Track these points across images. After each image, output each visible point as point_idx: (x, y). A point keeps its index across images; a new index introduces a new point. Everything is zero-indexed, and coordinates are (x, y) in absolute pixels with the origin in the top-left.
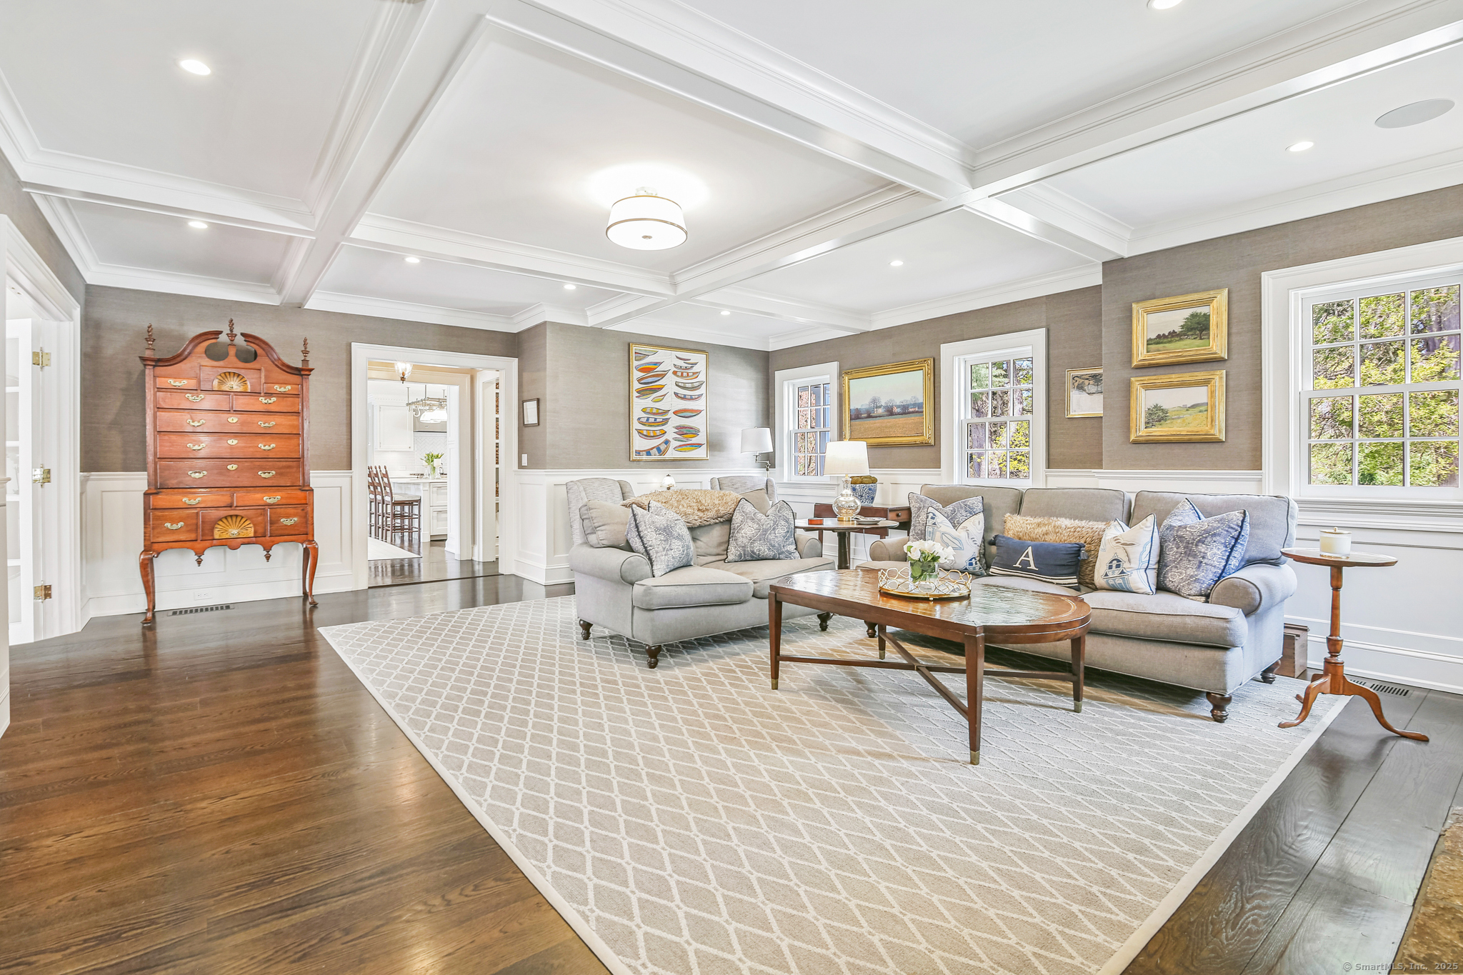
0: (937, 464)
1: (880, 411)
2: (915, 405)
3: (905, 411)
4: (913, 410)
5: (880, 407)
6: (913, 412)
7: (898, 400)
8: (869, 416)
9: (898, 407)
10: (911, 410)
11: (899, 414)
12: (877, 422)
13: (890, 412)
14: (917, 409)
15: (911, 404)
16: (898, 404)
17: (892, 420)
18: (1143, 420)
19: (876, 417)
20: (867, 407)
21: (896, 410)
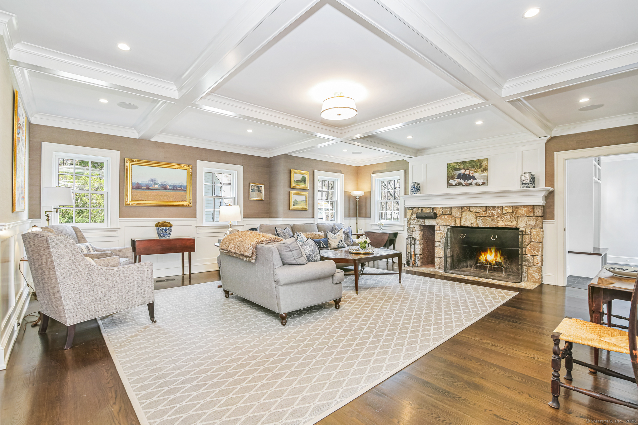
0: (194, 215)
1: (157, 187)
2: (181, 186)
3: (175, 188)
4: (180, 188)
5: (157, 184)
6: (180, 190)
7: (170, 182)
8: (148, 188)
9: (170, 186)
10: (178, 188)
11: (171, 189)
12: (155, 192)
13: (164, 188)
14: (182, 189)
15: (179, 186)
16: (170, 184)
17: (165, 192)
18: (293, 204)
19: (154, 189)
20: (147, 183)
21: (168, 187)
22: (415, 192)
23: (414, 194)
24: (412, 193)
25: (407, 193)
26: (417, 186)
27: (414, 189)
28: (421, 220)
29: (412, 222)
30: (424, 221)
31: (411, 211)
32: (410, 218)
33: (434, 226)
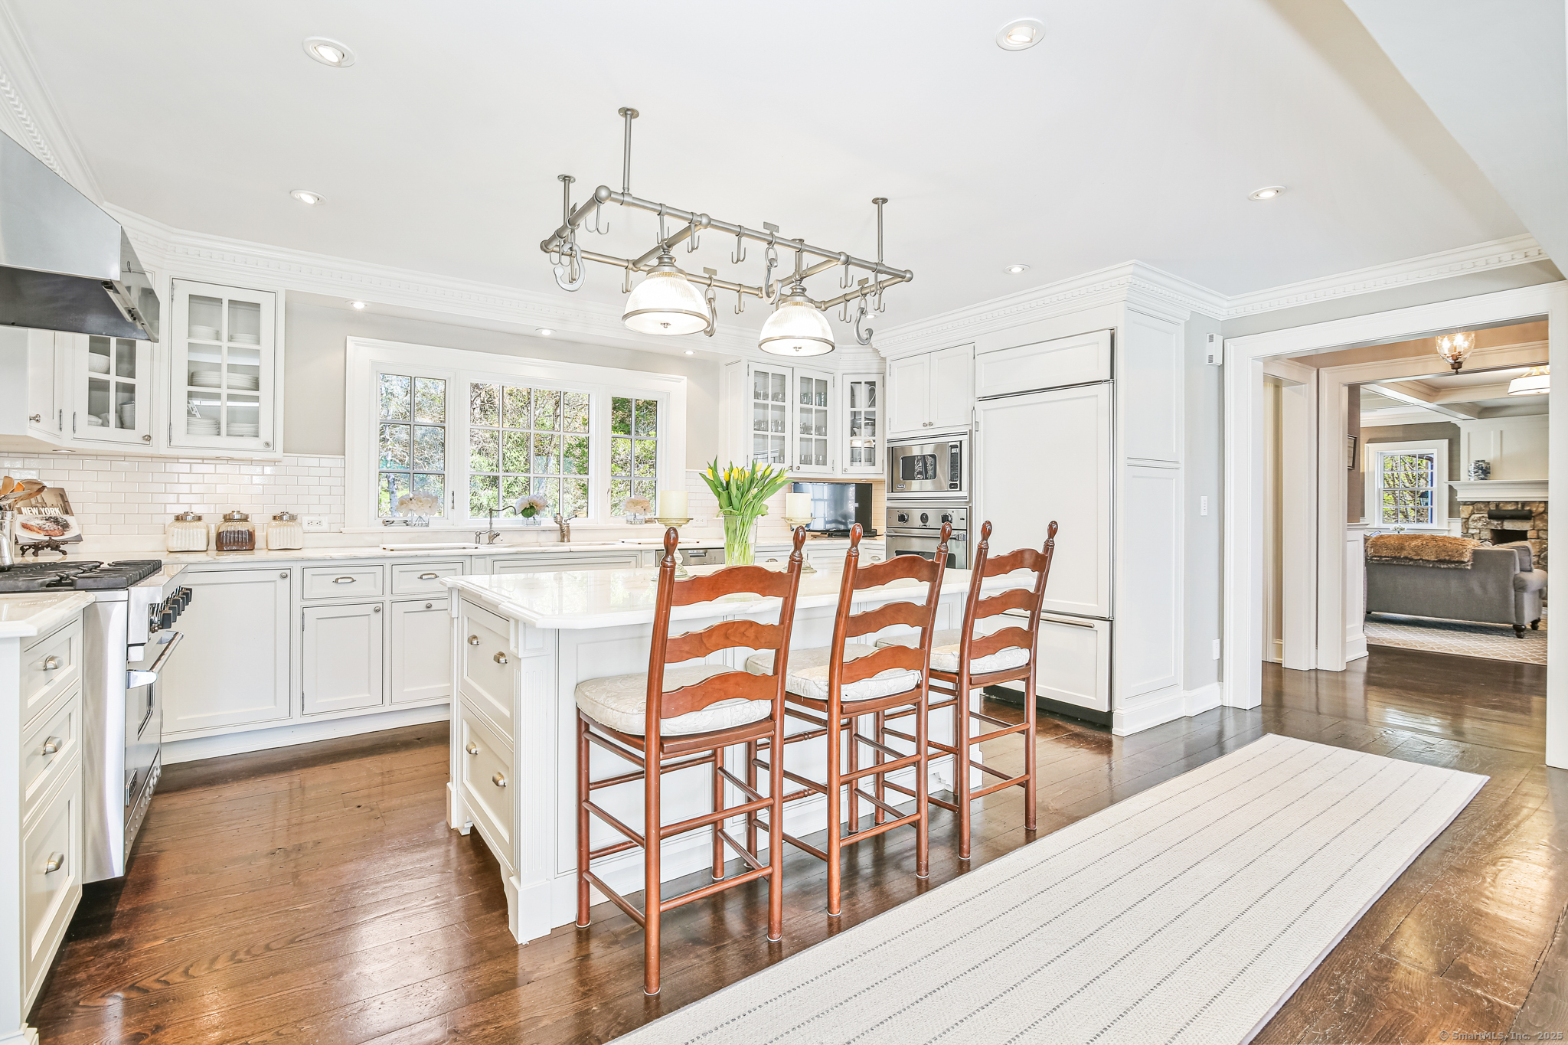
22: (1483, 476)
23: (1482, 479)
24: (1476, 478)
25: (1455, 478)
26: (1486, 467)
27: (1480, 471)
28: (1495, 522)
29: (1471, 524)
30: (1502, 523)
31: (1471, 507)
32: (1468, 519)
33: (1526, 532)
